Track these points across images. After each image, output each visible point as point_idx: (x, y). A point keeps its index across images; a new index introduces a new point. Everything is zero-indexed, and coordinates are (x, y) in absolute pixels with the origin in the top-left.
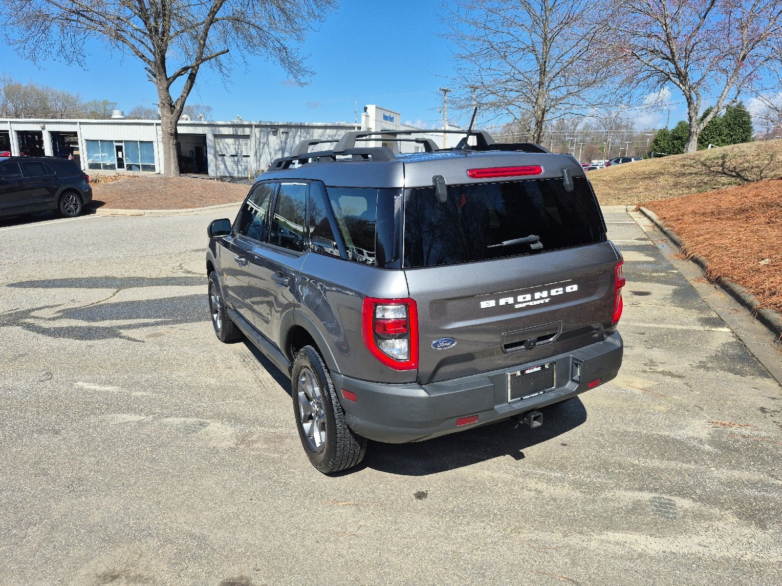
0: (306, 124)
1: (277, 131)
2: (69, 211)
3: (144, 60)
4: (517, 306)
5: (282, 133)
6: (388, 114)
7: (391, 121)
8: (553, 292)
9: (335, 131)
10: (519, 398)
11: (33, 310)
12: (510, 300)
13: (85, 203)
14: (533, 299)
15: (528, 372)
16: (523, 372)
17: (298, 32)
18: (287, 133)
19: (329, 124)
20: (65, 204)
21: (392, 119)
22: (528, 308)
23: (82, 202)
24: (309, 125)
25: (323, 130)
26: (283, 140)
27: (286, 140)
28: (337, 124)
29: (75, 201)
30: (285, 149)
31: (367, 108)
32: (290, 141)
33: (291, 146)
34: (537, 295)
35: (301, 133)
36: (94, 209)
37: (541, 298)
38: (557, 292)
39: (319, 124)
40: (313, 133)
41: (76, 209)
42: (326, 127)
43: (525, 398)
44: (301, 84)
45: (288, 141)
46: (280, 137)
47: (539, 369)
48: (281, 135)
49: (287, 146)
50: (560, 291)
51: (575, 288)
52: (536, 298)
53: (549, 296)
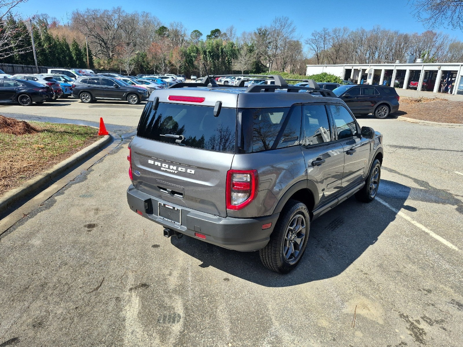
2: (380, 115)
4: (162, 169)
8: (180, 169)
10: (163, 218)
12: (159, 164)
13: (391, 112)
14: (169, 168)
15: (167, 206)
16: (164, 205)
20: (379, 111)
22: (166, 171)
23: (390, 111)
29: (386, 110)
34: (171, 167)
36: (397, 116)
37: (173, 169)
38: (181, 169)
41: (384, 115)
47: (172, 208)
50: (184, 170)
51: (193, 172)
52: (171, 168)
53: (177, 170)
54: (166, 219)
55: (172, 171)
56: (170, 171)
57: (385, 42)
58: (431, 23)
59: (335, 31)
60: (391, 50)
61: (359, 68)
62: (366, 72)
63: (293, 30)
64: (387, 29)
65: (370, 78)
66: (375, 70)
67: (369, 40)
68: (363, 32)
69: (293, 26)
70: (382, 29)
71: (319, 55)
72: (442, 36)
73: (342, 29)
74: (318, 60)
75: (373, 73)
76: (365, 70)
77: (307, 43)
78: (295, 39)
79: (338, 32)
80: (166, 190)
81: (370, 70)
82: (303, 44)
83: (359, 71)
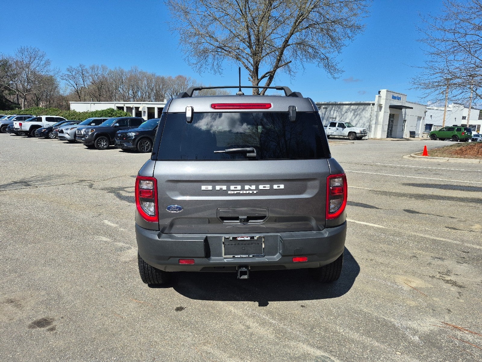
0: (339, 103)
1: (320, 107)
3: (248, 70)
4: (229, 192)
5: (324, 108)
6: (396, 95)
7: (398, 100)
8: (261, 187)
9: (357, 106)
10: (232, 256)
11: (126, 188)
12: (224, 188)
14: (243, 189)
15: (239, 239)
16: (235, 238)
17: (339, 48)
18: (326, 108)
19: (353, 102)
21: (399, 99)
24: (341, 103)
25: (349, 106)
26: (324, 112)
27: (325, 112)
28: (358, 102)
30: (324, 117)
31: (380, 92)
32: (328, 113)
33: (327, 116)
34: (247, 187)
35: (335, 108)
38: (264, 187)
39: (347, 103)
40: (342, 108)
42: (351, 104)
43: (237, 256)
44: (335, 78)
45: (326, 113)
46: (322, 111)
47: (249, 238)
48: (323, 109)
49: (326, 116)
50: (268, 187)
51: (282, 186)
52: (246, 189)
53: (257, 188)
54: (239, 256)
55: (247, 192)
56: (245, 192)
57: (145, 82)
58: (198, 67)
59: (93, 68)
60: (152, 90)
61: (131, 106)
62: (140, 110)
63: (47, 63)
64: (144, 71)
65: (144, 115)
66: (148, 108)
67: (130, 80)
68: (122, 72)
69: (46, 58)
70: (139, 70)
71: (79, 92)
72: (191, 81)
73: (100, 66)
74: (79, 97)
75: (146, 110)
76: (139, 108)
77: (63, 79)
78: (51, 74)
79: (96, 70)
80: (237, 218)
81: (144, 108)
82: (58, 79)
83: (132, 108)
